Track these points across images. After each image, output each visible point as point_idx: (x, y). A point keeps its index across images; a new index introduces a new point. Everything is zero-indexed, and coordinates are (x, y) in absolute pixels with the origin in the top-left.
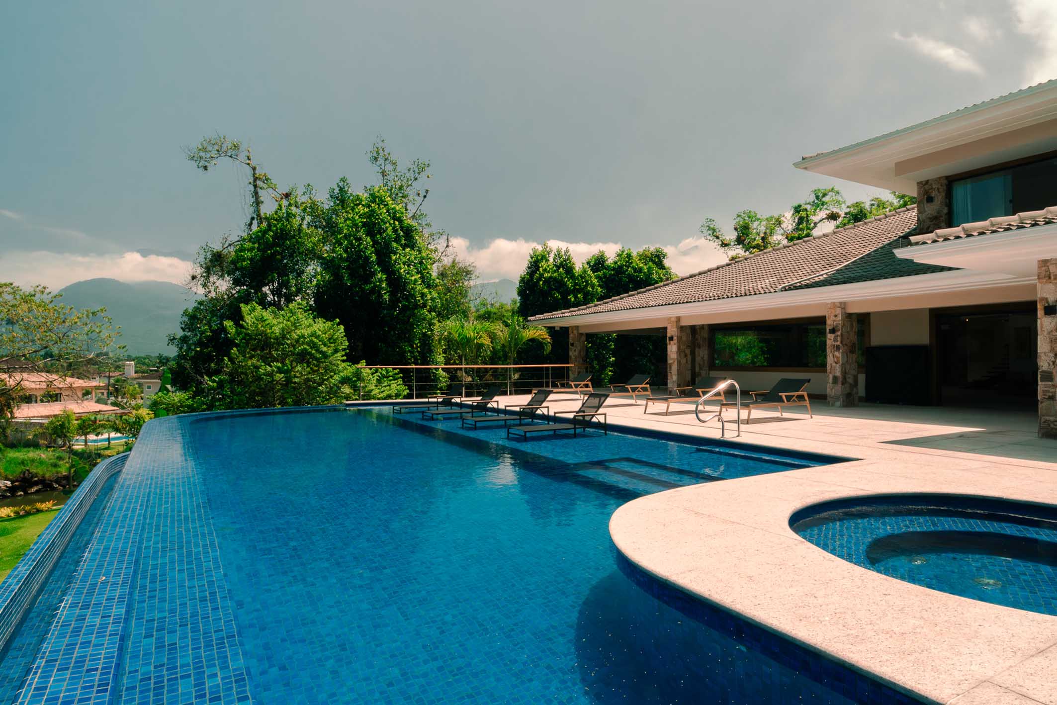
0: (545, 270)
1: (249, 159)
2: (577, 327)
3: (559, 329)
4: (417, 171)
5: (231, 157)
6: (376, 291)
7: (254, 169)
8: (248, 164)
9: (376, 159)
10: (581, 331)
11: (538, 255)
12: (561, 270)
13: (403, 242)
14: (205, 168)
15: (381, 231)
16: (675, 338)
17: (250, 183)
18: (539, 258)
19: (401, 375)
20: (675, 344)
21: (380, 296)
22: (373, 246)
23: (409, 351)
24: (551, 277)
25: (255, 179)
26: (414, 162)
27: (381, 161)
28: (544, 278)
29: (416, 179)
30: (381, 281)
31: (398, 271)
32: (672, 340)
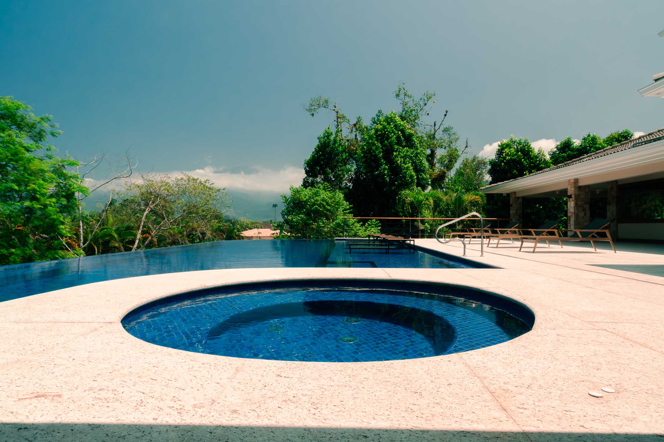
0: (507, 155)
1: (335, 107)
2: (515, 193)
3: (506, 195)
4: (426, 99)
5: (325, 107)
6: (382, 175)
7: (337, 112)
8: (334, 110)
9: (398, 96)
10: (518, 195)
11: (504, 144)
12: (520, 153)
13: (404, 144)
14: (313, 115)
15: (388, 138)
16: (573, 196)
17: (335, 120)
18: (504, 146)
19: (380, 224)
20: (573, 201)
21: (384, 179)
22: (382, 148)
23: (401, 212)
24: (511, 159)
25: (338, 118)
26: (425, 94)
27: (402, 96)
28: (506, 160)
29: (425, 104)
30: (385, 169)
31: (396, 162)
32: (571, 198)
